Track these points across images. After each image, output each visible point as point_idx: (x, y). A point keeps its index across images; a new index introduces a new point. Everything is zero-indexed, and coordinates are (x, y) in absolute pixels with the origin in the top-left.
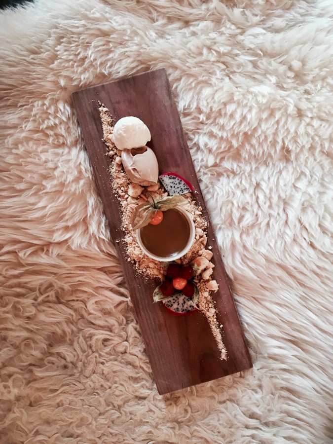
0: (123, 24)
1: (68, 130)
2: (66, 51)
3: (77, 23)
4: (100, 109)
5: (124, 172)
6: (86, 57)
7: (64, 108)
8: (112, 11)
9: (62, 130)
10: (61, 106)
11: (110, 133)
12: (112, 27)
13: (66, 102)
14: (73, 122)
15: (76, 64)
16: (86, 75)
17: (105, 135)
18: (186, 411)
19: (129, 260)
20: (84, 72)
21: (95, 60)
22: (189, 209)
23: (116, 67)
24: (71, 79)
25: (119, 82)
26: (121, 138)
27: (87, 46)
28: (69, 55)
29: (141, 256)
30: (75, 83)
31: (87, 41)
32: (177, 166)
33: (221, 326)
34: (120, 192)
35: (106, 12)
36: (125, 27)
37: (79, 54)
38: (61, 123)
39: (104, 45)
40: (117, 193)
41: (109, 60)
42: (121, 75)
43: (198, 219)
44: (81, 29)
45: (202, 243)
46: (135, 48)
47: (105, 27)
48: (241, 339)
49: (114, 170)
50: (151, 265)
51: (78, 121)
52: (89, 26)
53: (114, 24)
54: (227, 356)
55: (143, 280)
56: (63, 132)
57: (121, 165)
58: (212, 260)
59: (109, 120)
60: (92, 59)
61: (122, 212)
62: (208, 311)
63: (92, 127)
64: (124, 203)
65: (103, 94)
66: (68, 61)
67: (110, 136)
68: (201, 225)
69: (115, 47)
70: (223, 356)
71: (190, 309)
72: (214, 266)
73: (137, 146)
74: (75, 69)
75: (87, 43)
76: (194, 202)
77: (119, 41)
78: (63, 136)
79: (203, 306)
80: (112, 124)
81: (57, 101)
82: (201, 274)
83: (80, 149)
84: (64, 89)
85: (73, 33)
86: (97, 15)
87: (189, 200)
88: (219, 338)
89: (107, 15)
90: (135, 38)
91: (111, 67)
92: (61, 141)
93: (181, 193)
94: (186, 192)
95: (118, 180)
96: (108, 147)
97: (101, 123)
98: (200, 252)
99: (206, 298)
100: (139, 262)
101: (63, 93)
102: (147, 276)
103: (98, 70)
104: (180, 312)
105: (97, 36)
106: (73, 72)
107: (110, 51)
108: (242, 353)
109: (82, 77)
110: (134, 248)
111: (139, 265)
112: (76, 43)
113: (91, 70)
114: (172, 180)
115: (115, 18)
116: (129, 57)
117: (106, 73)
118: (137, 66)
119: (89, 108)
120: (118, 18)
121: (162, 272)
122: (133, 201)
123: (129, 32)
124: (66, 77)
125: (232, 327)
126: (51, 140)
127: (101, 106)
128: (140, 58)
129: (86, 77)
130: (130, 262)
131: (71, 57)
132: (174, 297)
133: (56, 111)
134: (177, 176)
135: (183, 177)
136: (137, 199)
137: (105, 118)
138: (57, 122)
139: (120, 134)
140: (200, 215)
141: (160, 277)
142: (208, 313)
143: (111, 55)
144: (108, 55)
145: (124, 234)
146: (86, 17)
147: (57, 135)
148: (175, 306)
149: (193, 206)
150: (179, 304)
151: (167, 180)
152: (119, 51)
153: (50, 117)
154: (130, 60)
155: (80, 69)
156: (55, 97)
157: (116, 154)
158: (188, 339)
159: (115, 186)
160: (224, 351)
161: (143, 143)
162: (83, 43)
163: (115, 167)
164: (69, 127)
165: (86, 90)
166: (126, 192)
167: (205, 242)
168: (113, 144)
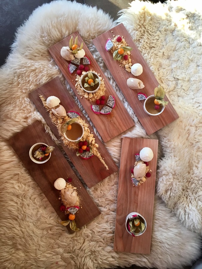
0: (39, 65)
1: (30, 106)
2: (22, 80)
3: (23, 70)
4: (40, 96)
5: (54, 116)
6: (30, 80)
7: (27, 99)
8: (34, 62)
9: (29, 107)
10: (26, 99)
11: (46, 104)
12: (36, 67)
13: (27, 97)
14: (32, 103)
15: (27, 84)
16: (32, 86)
17: (44, 105)
18: (101, 193)
19: (65, 145)
20: (30, 85)
21: (33, 80)
22: (80, 122)
23: (41, 81)
24: (26, 89)
25: (43, 85)
26: (50, 104)
27: (29, 76)
28: (24, 81)
29: (69, 143)
30: (29, 90)
31: (28, 74)
32: (72, 108)
33: (104, 159)
34: (55, 123)
35: (32, 63)
36: (40, 66)
37: (27, 80)
38: (27, 105)
39: (34, 74)
40: (54, 124)
41: (38, 79)
42: (43, 83)
43: (85, 124)
44: (25, 71)
45: (88, 132)
46: (46, 72)
47: (33, 68)
48: (112, 161)
49: (50, 116)
50: (73, 145)
51: (33, 103)
52: (27, 69)
53: (36, 66)
54: (108, 168)
55: (72, 151)
56: (29, 108)
57: (53, 114)
58: (94, 137)
59: (44, 99)
60: (32, 80)
61: (58, 130)
62: (97, 154)
63: (39, 103)
64: (57, 126)
65: (39, 91)
66: (24, 83)
67: (46, 105)
68: (86, 126)
69: (39, 74)
70: (107, 169)
71: (91, 156)
72: (95, 139)
73: (56, 105)
74: (27, 85)
75: (29, 75)
76: (82, 119)
77: (39, 71)
78: (29, 109)
79: (95, 154)
80: (46, 100)
81: (24, 98)
82: (91, 143)
83: (37, 112)
84: (25, 93)
85: (23, 73)
86: (29, 65)
87: (80, 118)
88: (104, 163)
89: (33, 64)
90: (45, 69)
91: (39, 81)
92: (29, 111)
93: (76, 117)
94: (77, 116)
95: (53, 119)
96: (46, 109)
97: (42, 101)
98: (89, 135)
99: (95, 150)
100: (69, 145)
101: (25, 94)
102: (73, 149)
103: (35, 83)
104: (88, 158)
105: (32, 72)
106: (27, 87)
107: (37, 76)
108: (114, 166)
109: (30, 87)
110: (66, 140)
111: (69, 146)
112: (25, 77)
113: (33, 84)
114: (72, 114)
115: (36, 64)
116: (44, 76)
117: (38, 84)
118: (48, 78)
119: (36, 97)
120: (37, 64)
121: (77, 146)
122: (60, 125)
123: (42, 67)
124: (24, 89)
125: (107, 158)
126: (26, 112)
127: (40, 95)
128: (48, 75)
129: (32, 87)
130: (66, 146)
131: (24, 82)
132: (84, 153)
133: (25, 101)
134: (73, 112)
135: (75, 111)
136: (61, 123)
137: (43, 99)
138: (26, 105)
139: (49, 103)
140: (85, 123)
141: (77, 148)
142: (97, 155)
143: (38, 77)
144: (37, 77)
145: (61, 137)
146: (26, 67)
147: (27, 109)
148: (85, 156)
149: (81, 120)
150: (86, 156)
151: (70, 114)
152: (40, 75)
153: (23, 104)
154: (45, 77)
155: (29, 85)
156: (23, 97)
157: (50, 110)
158: (93, 166)
159: (53, 121)
160: (107, 167)
161: (58, 104)
162: (27, 76)
163: (51, 115)
164: (31, 106)
165: (33, 91)
166: (57, 122)
167: (90, 132)
168: (48, 107)
